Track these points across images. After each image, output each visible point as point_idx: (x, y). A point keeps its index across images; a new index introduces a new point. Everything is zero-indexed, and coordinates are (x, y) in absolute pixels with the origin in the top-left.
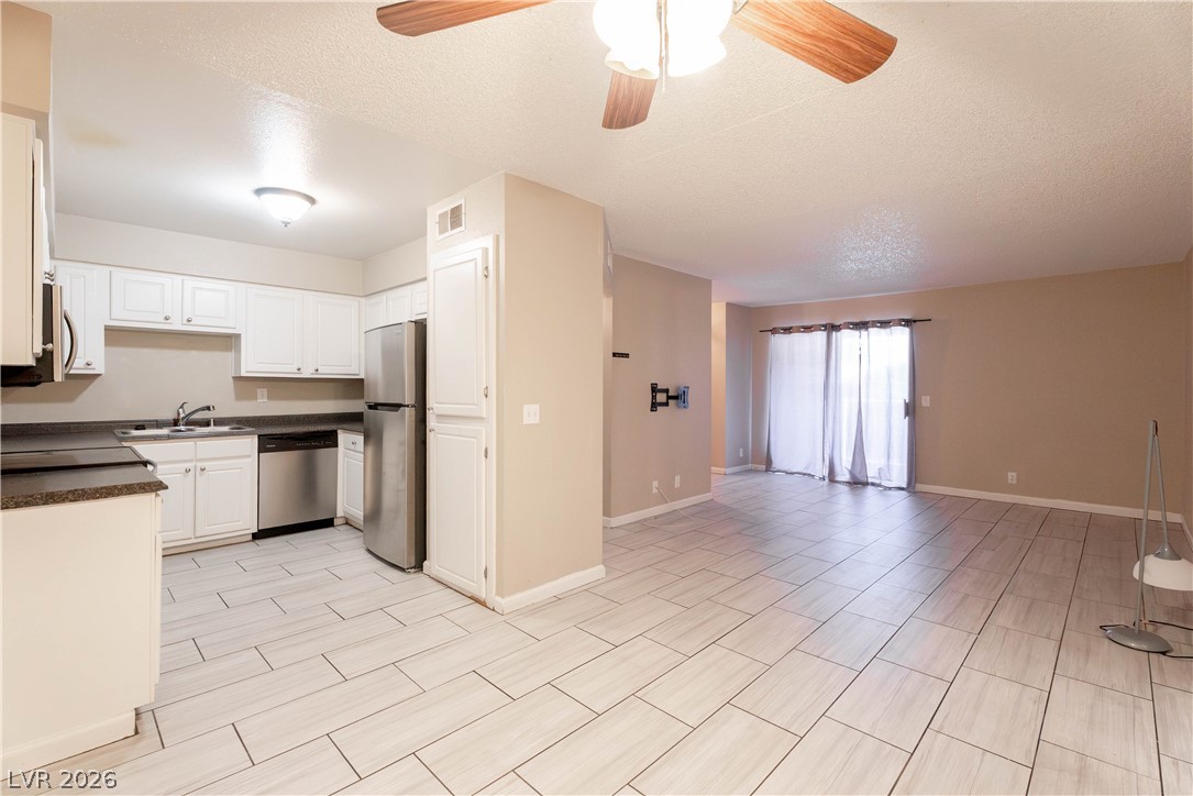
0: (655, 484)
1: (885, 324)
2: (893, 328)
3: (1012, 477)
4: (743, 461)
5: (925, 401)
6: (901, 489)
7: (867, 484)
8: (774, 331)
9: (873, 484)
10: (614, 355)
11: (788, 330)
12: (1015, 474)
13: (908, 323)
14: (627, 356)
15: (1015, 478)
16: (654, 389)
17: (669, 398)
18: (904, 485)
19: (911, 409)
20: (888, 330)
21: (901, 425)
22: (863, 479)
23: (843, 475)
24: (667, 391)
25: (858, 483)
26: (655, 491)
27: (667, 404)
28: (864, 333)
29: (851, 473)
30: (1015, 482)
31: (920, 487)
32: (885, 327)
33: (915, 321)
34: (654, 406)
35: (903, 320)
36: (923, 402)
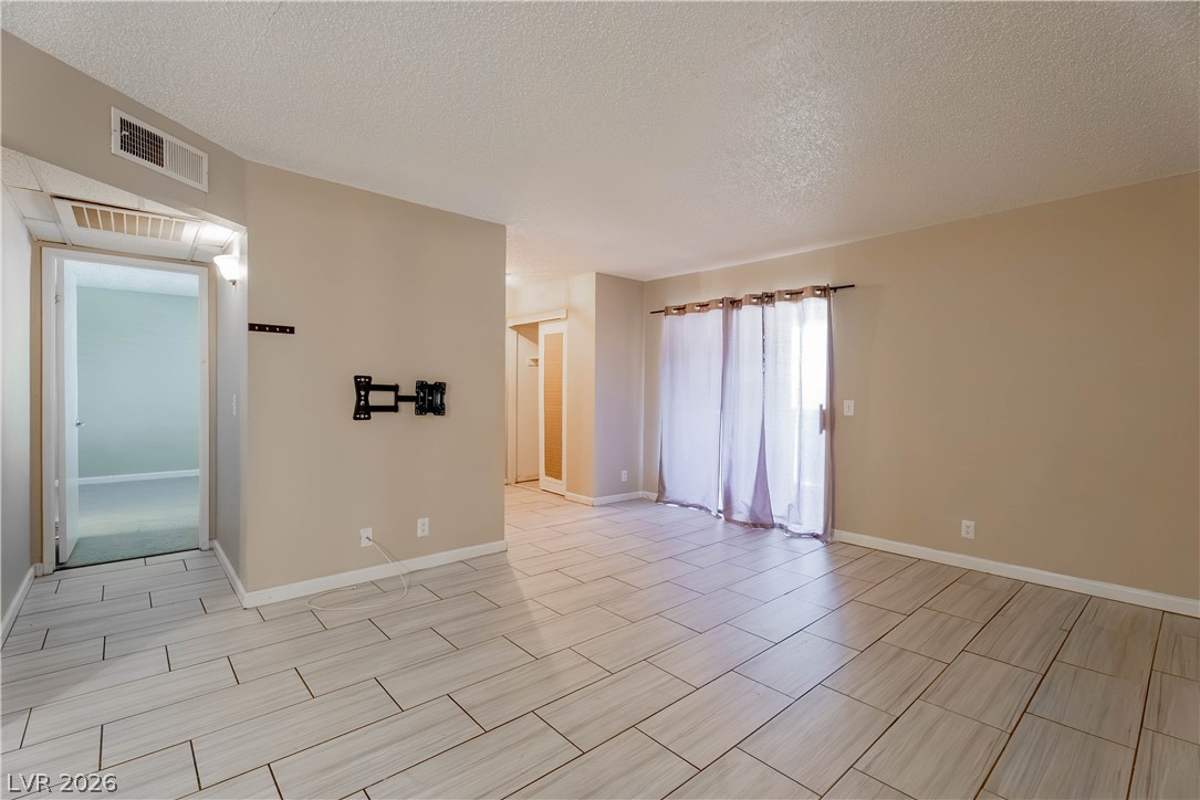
0: (367, 532)
1: (795, 295)
2: (805, 300)
3: (967, 528)
4: (630, 486)
5: (848, 408)
6: (816, 536)
7: (773, 526)
8: (666, 311)
9: (781, 527)
10: (252, 327)
11: (682, 309)
12: (972, 523)
13: (825, 291)
14: (292, 330)
15: (972, 530)
16: (364, 385)
17: (399, 399)
18: (820, 532)
19: (829, 419)
20: (800, 304)
21: (817, 442)
22: (765, 520)
23: (741, 514)
24: (395, 388)
25: (760, 523)
26: (365, 543)
27: (394, 409)
28: (768, 308)
29: (752, 512)
30: (971, 536)
31: (840, 535)
32: (796, 300)
33: (835, 289)
34: (363, 411)
35: (818, 288)
36: (846, 409)
